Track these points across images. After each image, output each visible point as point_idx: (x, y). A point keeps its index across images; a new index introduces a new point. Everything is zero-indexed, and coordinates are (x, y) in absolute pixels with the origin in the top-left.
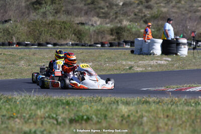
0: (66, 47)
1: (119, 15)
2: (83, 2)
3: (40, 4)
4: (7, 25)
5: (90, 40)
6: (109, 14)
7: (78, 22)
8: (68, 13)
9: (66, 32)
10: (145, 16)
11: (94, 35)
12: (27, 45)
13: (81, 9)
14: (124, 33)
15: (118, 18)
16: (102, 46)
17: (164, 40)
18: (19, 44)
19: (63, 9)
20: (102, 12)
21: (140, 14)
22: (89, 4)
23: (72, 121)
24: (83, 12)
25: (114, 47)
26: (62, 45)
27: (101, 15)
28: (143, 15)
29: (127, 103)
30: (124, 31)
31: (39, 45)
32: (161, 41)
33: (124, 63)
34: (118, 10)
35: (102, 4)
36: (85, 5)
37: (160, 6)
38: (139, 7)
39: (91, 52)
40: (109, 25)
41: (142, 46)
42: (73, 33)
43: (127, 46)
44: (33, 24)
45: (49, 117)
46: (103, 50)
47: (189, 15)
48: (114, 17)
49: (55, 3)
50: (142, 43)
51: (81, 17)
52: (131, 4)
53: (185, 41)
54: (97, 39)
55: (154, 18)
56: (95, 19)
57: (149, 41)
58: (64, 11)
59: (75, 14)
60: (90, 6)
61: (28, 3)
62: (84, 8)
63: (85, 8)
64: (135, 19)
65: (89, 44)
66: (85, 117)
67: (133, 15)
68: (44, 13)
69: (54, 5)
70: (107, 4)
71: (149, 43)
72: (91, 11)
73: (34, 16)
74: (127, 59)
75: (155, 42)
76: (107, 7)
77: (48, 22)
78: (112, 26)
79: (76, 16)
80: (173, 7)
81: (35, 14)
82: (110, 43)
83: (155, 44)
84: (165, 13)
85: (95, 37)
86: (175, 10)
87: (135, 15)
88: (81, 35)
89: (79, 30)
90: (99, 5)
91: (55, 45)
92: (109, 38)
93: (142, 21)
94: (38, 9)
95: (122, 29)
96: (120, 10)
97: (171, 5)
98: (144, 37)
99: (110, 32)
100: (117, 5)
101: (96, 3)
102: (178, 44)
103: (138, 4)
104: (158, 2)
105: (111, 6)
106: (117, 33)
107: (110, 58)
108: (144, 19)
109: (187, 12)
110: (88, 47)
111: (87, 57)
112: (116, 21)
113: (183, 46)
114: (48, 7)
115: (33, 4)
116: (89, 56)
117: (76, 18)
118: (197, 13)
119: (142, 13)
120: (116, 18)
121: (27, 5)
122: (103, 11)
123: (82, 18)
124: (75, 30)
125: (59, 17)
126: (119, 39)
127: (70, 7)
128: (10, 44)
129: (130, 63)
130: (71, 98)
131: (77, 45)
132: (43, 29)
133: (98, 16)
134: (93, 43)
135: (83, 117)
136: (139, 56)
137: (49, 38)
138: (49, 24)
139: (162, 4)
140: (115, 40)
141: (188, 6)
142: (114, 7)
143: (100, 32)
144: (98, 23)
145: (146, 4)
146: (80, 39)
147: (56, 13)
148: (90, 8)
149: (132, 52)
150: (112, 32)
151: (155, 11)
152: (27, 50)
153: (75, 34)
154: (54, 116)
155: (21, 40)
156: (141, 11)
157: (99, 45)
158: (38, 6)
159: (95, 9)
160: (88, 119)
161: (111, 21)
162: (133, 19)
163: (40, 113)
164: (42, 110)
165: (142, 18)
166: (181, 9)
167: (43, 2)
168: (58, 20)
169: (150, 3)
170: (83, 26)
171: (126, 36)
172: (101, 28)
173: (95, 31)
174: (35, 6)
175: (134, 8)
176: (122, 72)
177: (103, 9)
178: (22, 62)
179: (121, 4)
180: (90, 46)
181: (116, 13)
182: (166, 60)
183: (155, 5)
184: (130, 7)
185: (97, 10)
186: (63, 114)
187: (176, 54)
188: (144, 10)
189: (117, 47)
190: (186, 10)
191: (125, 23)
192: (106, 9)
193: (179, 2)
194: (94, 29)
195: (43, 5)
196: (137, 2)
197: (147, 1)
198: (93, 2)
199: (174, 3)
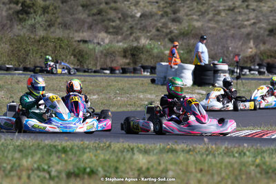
1: (135, 31)
2: (87, 12)
3: (27, 13)
5: (95, 65)
6: (121, 29)
7: (79, 39)
8: (65, 26)
9: (62, 52)
10: (171, 32)
11: (101, 58)
12: (8, 69)
13: (84, 22)
14: (141, 55)
15: (134, 35)
16: (111, 73)
17: (196, 66)
19: (59, 20)
20: (112, 26)
21: (164, 30)
22: (94, 15)
23: (70, 175)
24: (86, 25)
25: (128, 75)
27: (111, 30)
28: (168, 31)
29: (146, 152)
30: (142, 53)
31: (26, 70)
32: (192, 67)
33: (141, 96)
34: (134, 23)
35: (112, 14)
36: (89, 16)
37: (192, 19)
38: (163, 20)
39: (96, 81)
40: (121, 44)
41: (166, 73)
42: (72, 54)
43: (145, 73)
44: (17, 41)
45: (38, 169)
46: (113, 78)
47: (232, 32)
48: (128, 33)
49: (48, 13)
50: (167, 69)
51: (83, 32)
52: (152, 15)
53: (225, 67)
54: (105, 63)
55: (184, 35)
56: (103, 35)
57: (176, 67)
58: (59, 24)
59: (75, 28)
60: (95, 18)
61: (11, 12)
62: (88, 20)
63: (90, 20)
64: (158, 36)
65: (94, 69)
66: (88, 170)
67: (154, 30)
68: (33, 26)
69: (46, 15)
70: (120, 15)
71: (177, 69)
72: (97, 24)
73: (19, 30)
74: (145, 91)
75: (185, 69)
76: (120, 18)
77: (38, 38)
78: (126, 46)
79: (76, 31)
80: (210, 20)
81: (19, 27)
82: (122, 69)
83: (184, 71)
84: (199, 28)
85: (102, 60)
86: (212, 25)
87: (158, 30)
88: (82, 56)
89: (80, 51)
90: (109, 17)
92: (122, 61)
93: (166, 40)
94: (25, 20)
95: (139, 49)
96: (136, 24)
97: (207, 17)
98: (170, 61)
99: (123, 54)
100: (133, 17)
101: (104, 13)
102: (216, 72)
103: (162, 16)
104: (189, 13)
105: (124, 17)
106: (133, 55)
107: (123, 89)
108: (169, 36)
109: (228, 27)
110: (93, 74)
111: (91, 88)
112: (132, 38)
113: (222, 75)
114: (38, 18)
115: (18, 13)
116: (93, 86)
117: (76, 34)
118: (243, 30)
119: (167, 28)
120: (131, 34)
121: (9, 15)
122: (114, 24)
123: (85, 34)
124: (74, 50)
125: (54, 32)
126: (135, 63)
127: (68, 19)
129: (149, 96)
130: (68, 143)
131: (78, 70)
132: (30, 48)
133: (107, 32)
134: (98, 68)
135: (85, 169)
136: (161, 87)
137: (38, 61)
138: (39, 41)
139: (194, 17)
140: (129, 64)
141: (230, 19)
142: (129, 19)
143: (109, 54)
144: (107, 41)
145: (173, 16)
146: (81, 62)
147: (49, 26)
148: (95, 20)
149: (153, 81)
150: (125, 53)
151: (185, 25)
152: (9, 77)
153: (75, 56)
154: (46, 167)
155: (1, 63)
156: (165, 25)
157: (108, 72)
158: (25, 16)
159: (103, 21)
160: (93, 173)
161: (125, 39)
162: (155, 36)
163: (26, 162)
164: (30, 159)
165: (167, 34)
166: (221, 24)
167: (32, 11)
168: (52, 36)
169: (178, 15)
170: (86, 45)
171: (144, 59)
172: (111, 47)
173: (102, 52)
174: (20, 16)
175: (156, 21)
176: (139, 109)
177: (113, 21)
178: (2, 93)
179: (138, 15)
180: (95, 72)
181: (131, 28)
182: (198, 94)
183: (185, 17)
184: (151, 20)
185: (106, 23)
186: (58, 165)
187: (213, 85)
188: (170, 24)
189: (132, 75)
190: (227, 25)
191: (144, 41)
192: (118, 22)
193: (218, 13)
194: (101, 49)
195: (31, 15)
196: (160, 13)
197: (175, 12)
198: (100, 13)
199: (211, 15)
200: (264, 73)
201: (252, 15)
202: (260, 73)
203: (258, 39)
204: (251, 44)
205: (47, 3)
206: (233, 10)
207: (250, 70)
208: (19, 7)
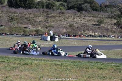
0: (21, 36)
1: (38, 25)
2: (26, 20)
4: (2, 27)
7: (24, 27)
8: (21, 23)
9: (21, 30)
10: (46, 25)
12: (8, 34)
13: (26, 22)
16: (32, 36)
18: (5, 34)
25: (36, 37)
26: (19, 35)
30: (39, 31)
31: (12, 34)
32: (50, 37)
34: (38, 23)
35: (32, 21)
37: (51, 22)
39: (28, 38)
41: (44, 38)
43: (40, 36)
45: (19, 63)
46: (32, 38)
48: (36, 25)
52: (42, 21)
53: (57, 37)
54: (30, 33)
55: (49, 26)
61: (8, 19)
64: (43, 26)
66: (27, 64)
68: (14, 23)
69: (17, 21)
72: (29, 23)
73: (10, 23)
77: (15, 26)
78: (36, 29)
82: (34, 35)
83: (48, 37)
84: (53, 25)
86: (56, 24)
88: (25, 32)
91: (17, 35)
92: (35, 33)
99: (35, 31)
100: (37, 21)
102: (55, 38)
105: (35, 21)
106: (37, 32)
108: (46, 27)
109: (60, 25)
112: (37, 27)
114: (15, 21)
115: (10, 19)
117: (24, 25)
122: (33, 23)
123: (26, 25)
126: (37, 34)
127: (22, 21)
128: (3, 34)
129: (40, 43)
131: (24, 35)
132: (13, 29)
133: (31, 25)
137: (15, 32)
138: (15, 28)
141: (60, 23)
142: (36, 22)
143: (31, 31)
144: (31, 27)
147: (17, 23)
151: (50, 24)
152: (8, 37)
153: (23, 31)
155: (6, 33)
156: (45, 24)
161: (35, 27)
166: (58, 24)
167: (13, 19)
168: (18, 26)
170: (26, 29)
171: (40, 33)
172: (32, 29)
175: (43, 23)
179: (39, 21)
180: (28, 35)
182: (51, 43)
185: (31, 23)
187: (54, 41)
188: (46, 23)
191: (40, 28)
193: (58, 21)
195: (13, 21)
196: (44, 21)
197: (47, 21)
198: (29, 20)
199: (56, 22)
200: (67, 37)
201: (66, 22)
202: (66, 37)
203: (67, 28)
204: (65, 29)
205: (17, 17)
206: (61, 20)
207: (64, 36)
208: (10, 18)
